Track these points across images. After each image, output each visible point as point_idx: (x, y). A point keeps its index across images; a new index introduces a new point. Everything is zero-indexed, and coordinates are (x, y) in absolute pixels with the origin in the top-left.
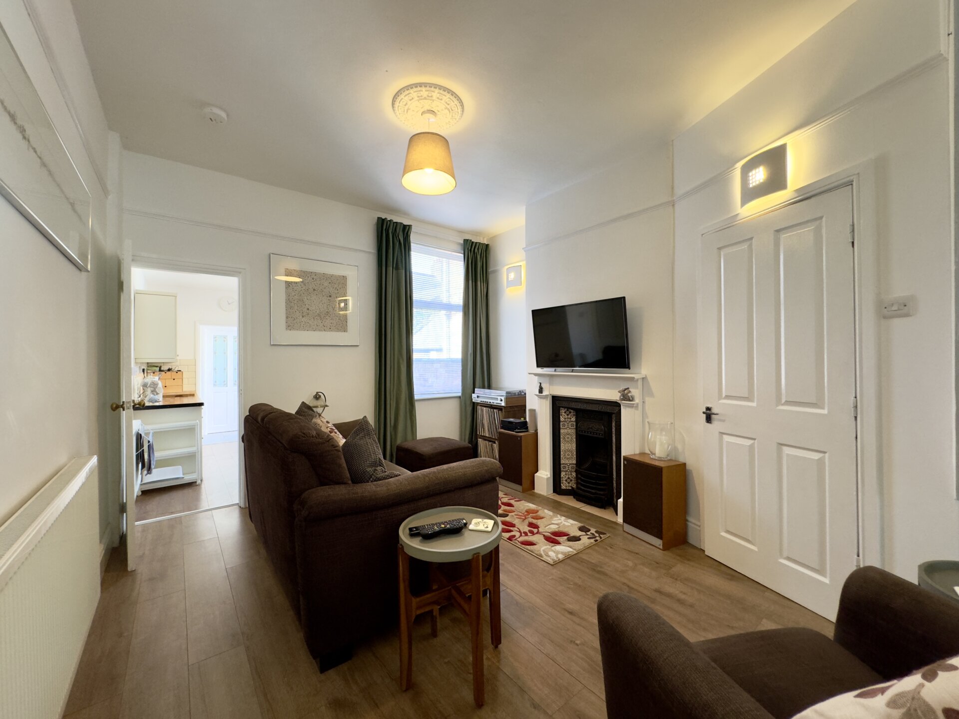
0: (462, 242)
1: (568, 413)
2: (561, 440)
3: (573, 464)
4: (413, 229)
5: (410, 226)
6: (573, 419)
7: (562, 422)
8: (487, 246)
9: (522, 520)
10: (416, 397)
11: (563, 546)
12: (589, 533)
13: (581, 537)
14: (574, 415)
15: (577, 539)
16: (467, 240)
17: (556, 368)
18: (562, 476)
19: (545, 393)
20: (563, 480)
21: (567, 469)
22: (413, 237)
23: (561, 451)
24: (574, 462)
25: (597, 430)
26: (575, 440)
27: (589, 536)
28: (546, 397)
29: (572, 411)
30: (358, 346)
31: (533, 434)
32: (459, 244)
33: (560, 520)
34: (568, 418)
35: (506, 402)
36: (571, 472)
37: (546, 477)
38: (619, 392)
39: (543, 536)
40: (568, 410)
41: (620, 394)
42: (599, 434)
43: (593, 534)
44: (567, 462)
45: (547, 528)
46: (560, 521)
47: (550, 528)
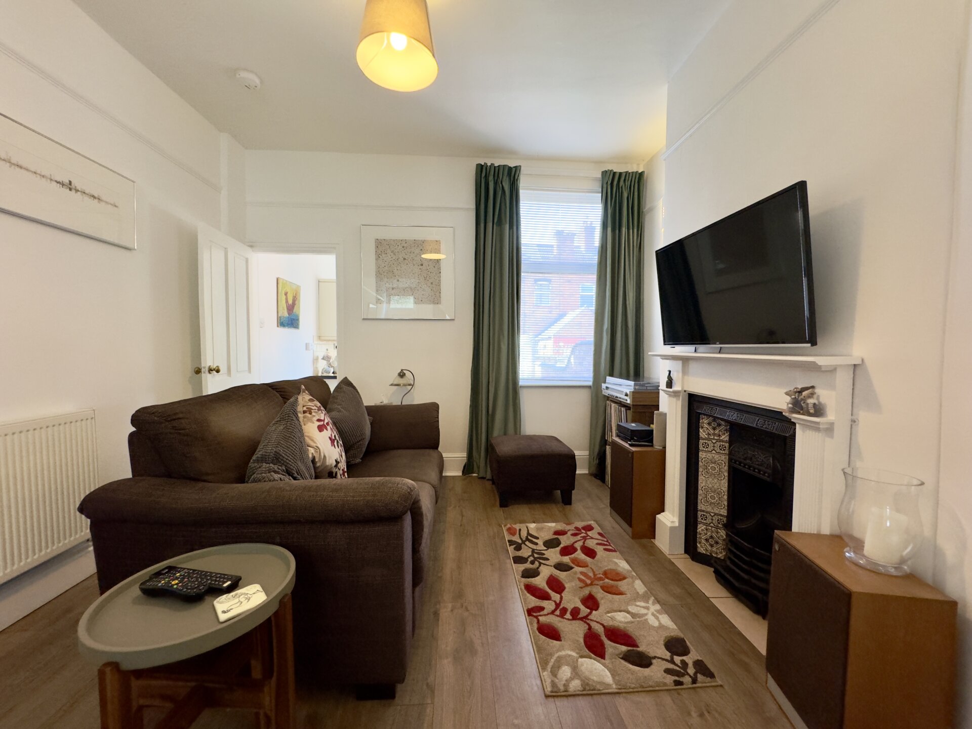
0: (600, 176)
1: (714, 424)
2: (700, 470)
3: (721, 515)
4: (524, 171)
5: (517, 169)
6: (725, 437)
7: (703, 439)
8: (641, 175)
9: (582, 585)
10: (521, 383)
11: (604, 665)
12: (677, 659)
13: (654, 661)
14: (726, 430)
15: (643, 661)
16: (606, 171)
17: (697, 346)
18: (699, 530)
19: (677, 387)
20: (700, 538)
21: (709, 521)
22: (523, 183)
23: (700, 488)
24: (724, 512)
25: (761, 465)
26: (726, 474)
27: (671, 666)
28: (676, 394)
29: (723, 423)
30: (453, 320)
31: (660, 451)
32: (596, 179)
33: (648, 608)
34: (714, 434)
35: (633, 398)
36: (717, 528)
37: (669, 524)
38: (787, 394)
39: (587, 627)
40: (714, 420)
41: (788, 399)
42: (765, 473)
43: (684, 664)
44: (709, 509)
45: (609, 615)
46: (643, 611)
47: (612, 618)
